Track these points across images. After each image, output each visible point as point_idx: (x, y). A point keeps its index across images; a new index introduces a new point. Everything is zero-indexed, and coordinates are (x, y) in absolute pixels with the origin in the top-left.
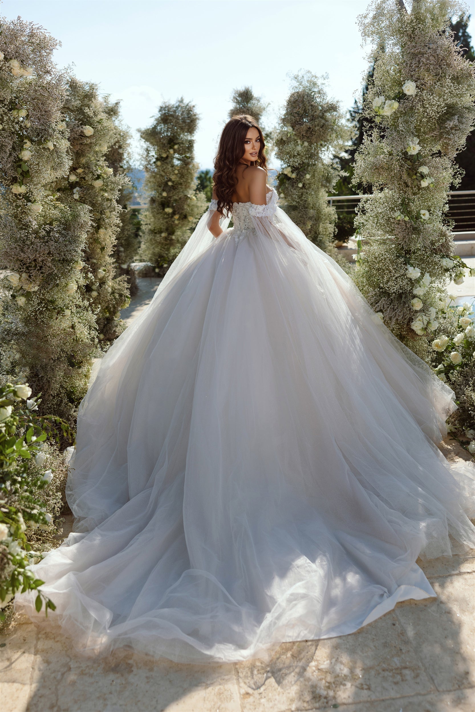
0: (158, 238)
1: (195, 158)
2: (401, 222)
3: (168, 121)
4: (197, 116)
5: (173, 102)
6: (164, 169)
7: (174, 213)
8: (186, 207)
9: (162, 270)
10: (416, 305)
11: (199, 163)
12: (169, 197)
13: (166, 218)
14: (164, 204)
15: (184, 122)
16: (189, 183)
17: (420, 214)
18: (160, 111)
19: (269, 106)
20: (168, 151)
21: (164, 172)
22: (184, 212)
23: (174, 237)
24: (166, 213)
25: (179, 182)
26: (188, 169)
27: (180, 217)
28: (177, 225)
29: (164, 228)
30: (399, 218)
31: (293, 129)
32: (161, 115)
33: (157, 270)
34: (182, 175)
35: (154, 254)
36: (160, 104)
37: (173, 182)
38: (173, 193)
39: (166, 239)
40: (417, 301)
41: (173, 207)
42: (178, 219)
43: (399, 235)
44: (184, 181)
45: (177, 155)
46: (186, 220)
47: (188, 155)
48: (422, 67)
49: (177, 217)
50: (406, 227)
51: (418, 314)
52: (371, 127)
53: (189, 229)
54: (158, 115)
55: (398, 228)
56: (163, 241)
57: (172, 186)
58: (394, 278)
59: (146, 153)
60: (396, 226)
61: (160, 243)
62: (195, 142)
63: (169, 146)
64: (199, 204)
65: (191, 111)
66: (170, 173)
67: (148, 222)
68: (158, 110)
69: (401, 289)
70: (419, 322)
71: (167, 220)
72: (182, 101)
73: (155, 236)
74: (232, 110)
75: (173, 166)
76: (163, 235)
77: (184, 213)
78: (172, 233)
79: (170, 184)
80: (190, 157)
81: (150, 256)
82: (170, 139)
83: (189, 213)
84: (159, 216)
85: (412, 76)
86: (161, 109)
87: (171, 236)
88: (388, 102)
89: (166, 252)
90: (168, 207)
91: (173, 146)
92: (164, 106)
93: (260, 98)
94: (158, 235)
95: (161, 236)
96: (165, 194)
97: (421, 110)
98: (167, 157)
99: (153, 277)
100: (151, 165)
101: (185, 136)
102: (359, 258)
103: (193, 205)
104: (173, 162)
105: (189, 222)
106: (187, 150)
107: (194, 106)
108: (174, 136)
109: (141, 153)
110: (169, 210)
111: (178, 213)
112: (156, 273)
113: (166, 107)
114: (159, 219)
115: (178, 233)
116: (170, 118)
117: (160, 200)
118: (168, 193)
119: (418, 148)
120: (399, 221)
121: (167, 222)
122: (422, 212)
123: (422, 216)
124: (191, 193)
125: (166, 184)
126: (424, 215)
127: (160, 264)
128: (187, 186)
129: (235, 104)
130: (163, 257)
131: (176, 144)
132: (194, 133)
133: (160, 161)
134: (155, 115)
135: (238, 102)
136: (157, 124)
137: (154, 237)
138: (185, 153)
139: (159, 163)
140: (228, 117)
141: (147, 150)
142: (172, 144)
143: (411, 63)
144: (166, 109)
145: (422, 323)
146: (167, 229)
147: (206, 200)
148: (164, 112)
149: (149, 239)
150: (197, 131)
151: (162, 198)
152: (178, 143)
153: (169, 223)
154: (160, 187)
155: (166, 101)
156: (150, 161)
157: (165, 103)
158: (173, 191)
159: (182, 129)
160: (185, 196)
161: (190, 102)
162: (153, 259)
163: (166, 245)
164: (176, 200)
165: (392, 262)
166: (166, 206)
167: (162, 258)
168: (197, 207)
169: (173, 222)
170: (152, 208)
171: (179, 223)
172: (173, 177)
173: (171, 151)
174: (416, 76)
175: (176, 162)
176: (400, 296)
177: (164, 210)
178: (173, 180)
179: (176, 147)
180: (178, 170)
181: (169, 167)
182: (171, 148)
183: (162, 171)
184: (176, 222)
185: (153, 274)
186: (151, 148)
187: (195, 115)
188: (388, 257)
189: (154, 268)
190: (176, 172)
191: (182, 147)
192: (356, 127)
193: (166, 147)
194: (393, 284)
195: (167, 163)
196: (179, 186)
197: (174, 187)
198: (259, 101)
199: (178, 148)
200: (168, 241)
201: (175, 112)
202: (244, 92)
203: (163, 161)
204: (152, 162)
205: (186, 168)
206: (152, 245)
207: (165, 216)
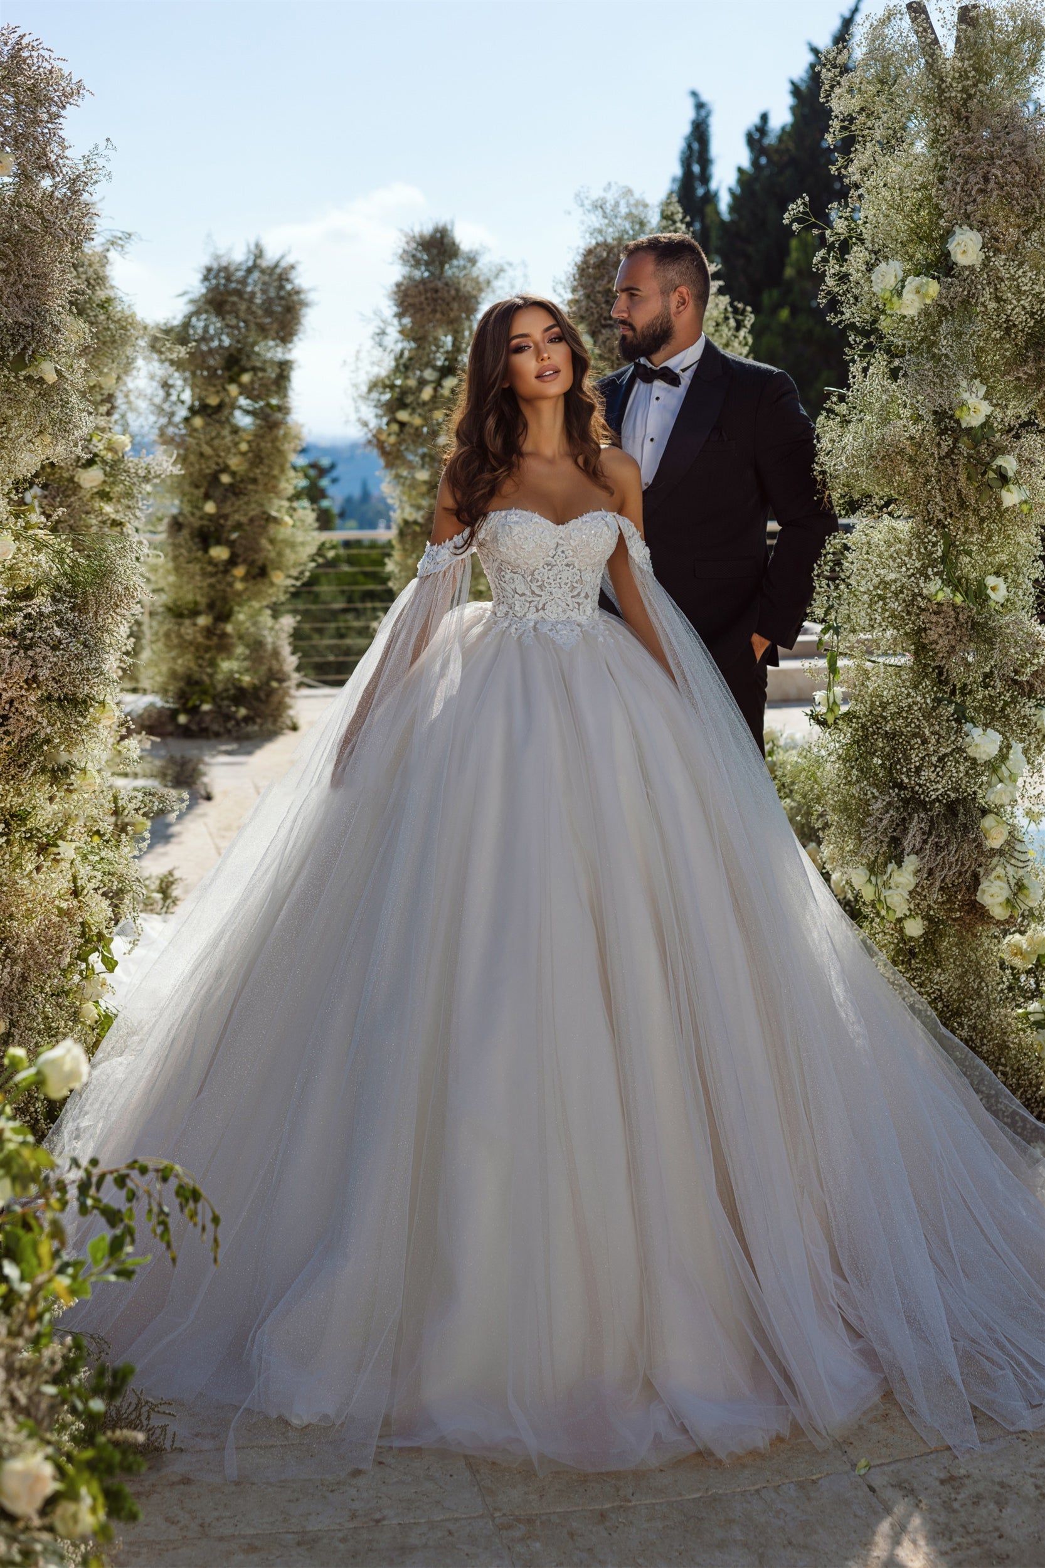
0: (188, 630)
1: (294, 410)
2: (944, 608)
3: (228, 307)
4: (302, 296)
5: (239, 256)
6: (212, 439)
7: (232, 562)
8: (264, 542)
9: (197, 718)
10: (993, 833)
11: (302, 426)
12: (220, 516)
13: (212, 575)
14: (206, 536)
15: (269, 312)
16: (274, 477)
17: (986, 587)
18: (206, 278)
19: (502, 274)
20: (225, 390)
21: (211, 446)
22: (260, 558)
23: (229, 628)
24: (211, 562)
25: (251, 475)
26: (274, 440)
27: (248, 573)
28: (239, 594)
29: (203, 601)
30: (940, 597)
31: (595, 342)
32: (209, 290)
33: (182, 719)
34: (257, 457)
35: (173, 675)
36: (206, 260)
37: (233, 474)
38: (233, 505)
39: (209, 632)
40: (994, 824)
41: (231, 544)
42: (244, 579)
43: (940, 642)
44: (262, 473)
45: (243, 401)
46: (266, 581)
47: (274, 401)
48: (995, 193)
49: (240, 571)
50: (957, 620)
51: (995, 860)
52: (870, 347)
53: (268, 607)
54: (198, 288)
55: (937, 623)
56: (200, 639)
57: (231, 485)
58: (934, 759)
59: (161, 393)
60: (934, 619)
61: (191, 643)
62: (295, 366)
63: (227, 374)
64: (300, 537)
65: (287, 280)
66: (228, 450)
67: (162, 584)
68: (200, 276)
69: (955, 790)
70: (998, 883)
71: (212, 580)
72: (259, 254)
73: (180, 625)
74: (398, 285)
75: (236, 430)
76: (203, 621)
77: (260, 563)
78: (223, 615)
79: (225, 479)
80: (279, 408)
81: (159, 679)
82: (231, 355)
83: (272, 561)
84: (195, 568)
85: (967, 216)
86: (209, 274)
87: (222, 625)
88: (912, 282)
89: (209, 670)
90: (218, 542)
91: (239, 374)
92: (215, 266)
93: (477, 253)
94: (187, 622)
95: (195, 625)
96: (210, 507)
97: (992, 305)
98: (220, 407)
99: (171, 734)
100: (176, 426)
101: (271, 351)
102: (831, 700)
103: (284, 541)
104: (234, 421)
105: (272, 584)
106: (274, 388)
107: (292, 267)
108: (240, 351)
109: (149, 391)
110: (220, 553)
111: (244, 561)
112: (178, 726)
113: (219, 271)
114: (192, 577)
115: (241, 616)
116: (235, 299)
117: (197, 523)
118: (219, 504)
119: (985, 408)
120: (939, 604)
121: (211, 586)
122: (991, 581)
123: (989, 591)
124: (278, 507)
125: (215, 479)
126: (993, 589)
127: (190, 704)
128: (272, 488)
129: (408, 269)
130: (198, 683)
131: (244, 370)
132: (291, 342)
133: (202, 416)
134: (190, 289)
135: (417, 263)
136: (197, 313)
137: (176, 628)
138: (268, 395)
139: (198, 422)
140: (391, 303)
141: (166, 386)
142: (236, 369)
143: (966, 182)
144: (222, 274)
145: (1006, 886)
146: (211, 606)
147: (316, 525)
148: (214, 282)
149: (161, 632)
150: (301, 335)
151: (201, 518)
152: (254, 369)
153: (219, 587)
154: (197, 487)
155: (221, 252)
156: (172, 414)
157: (217, 257)
158: (234, 499)
159: (263, 330)
160: (264, 513)
161: (283, 257)
162: (171, 688)
163: (208, 649)
164: (238, 526)
165: (927, 716)
166: (212, 541)
167: (197, 688)
168: (292, 545)
169: (231, 585)
170: (176, 546)
171: (246, 589)
172: (234, 462)
173: (233, 389)
174: (978, 216)
175: (244, 421)
176: (952, 808)
177: (206, 550)
178: (234, 468)
179: (246, 378)
180: (249, 442)
181: (226, 432)
182: (233, 380)
183: (207, 443)
184: (239, 586)
185: (170, 728)
186: (177, 380)
187: (298, 293)
188: (915, 703)
189: (174, 713)
190: (244, 447)
191: (261, 379)
192: (746, 344)
193: (219, 377)
194: (933, 776)
195: (219, 421)
196: (251, 487)
197: (235, 490)
198: (472, 260)
199: (252, 382)
200: (215, 640)
201: (243, 282)
202: (433, 237)
203: (209, 416)
204: (177, 419)
205: (268, 438)
206: (169, 647)
207: (210, 569)
